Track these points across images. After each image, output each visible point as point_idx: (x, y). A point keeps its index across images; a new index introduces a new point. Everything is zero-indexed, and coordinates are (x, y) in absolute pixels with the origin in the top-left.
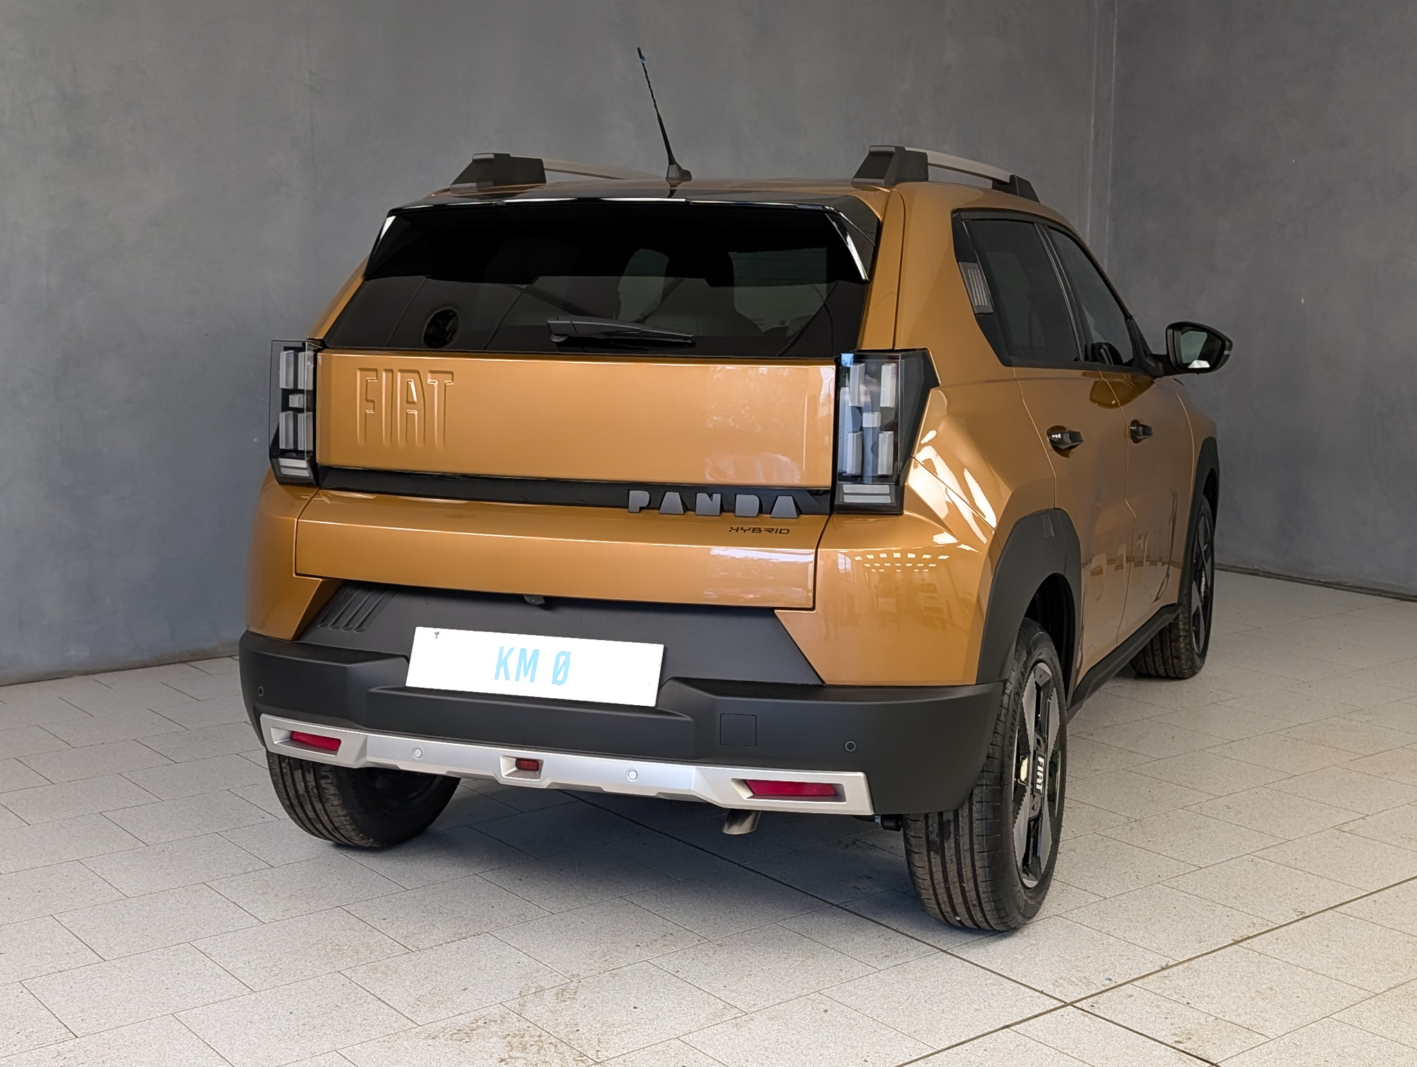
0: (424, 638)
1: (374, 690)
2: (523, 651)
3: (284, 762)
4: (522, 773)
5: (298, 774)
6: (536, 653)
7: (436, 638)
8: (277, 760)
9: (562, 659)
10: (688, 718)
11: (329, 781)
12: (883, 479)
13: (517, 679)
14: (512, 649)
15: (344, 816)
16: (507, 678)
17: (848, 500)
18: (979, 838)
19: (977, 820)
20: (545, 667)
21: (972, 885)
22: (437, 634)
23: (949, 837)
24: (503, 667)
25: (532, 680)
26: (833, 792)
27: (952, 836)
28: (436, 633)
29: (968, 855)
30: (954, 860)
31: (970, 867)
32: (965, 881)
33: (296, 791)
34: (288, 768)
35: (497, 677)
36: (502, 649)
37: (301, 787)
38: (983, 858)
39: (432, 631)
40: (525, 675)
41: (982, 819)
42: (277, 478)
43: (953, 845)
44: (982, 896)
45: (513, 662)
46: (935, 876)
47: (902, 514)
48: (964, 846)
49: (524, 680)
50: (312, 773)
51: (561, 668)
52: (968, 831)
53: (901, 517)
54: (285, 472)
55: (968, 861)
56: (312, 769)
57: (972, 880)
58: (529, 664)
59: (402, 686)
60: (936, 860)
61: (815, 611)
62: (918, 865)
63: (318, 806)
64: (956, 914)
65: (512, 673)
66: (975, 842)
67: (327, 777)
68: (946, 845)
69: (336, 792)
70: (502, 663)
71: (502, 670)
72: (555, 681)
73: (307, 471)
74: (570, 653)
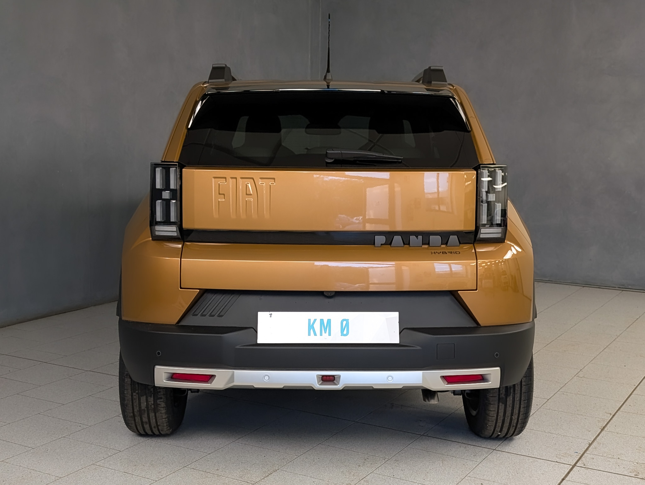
0: (263, 316)
1: (238, 347)
2: (322, 321)
3: (134, 392)
4: (326, 383)
5: (143, 399)
6: (329, 321)
7: (271, 317)
8: (131, 392)
9: (345, 323)
10: (419, 348)
11: (162, 400)
12: (499, 225)
13: (321, 335)
14: (315, 320)
15: (165, 418)
16: (315, 335)
17: (482, 236)
18: (525, 394)
19: (524, 385)
20: (336, 327)
21: (516, 417)
23: (510, 395)
24: (312, 329)
25: (330, 335)
26: (481, 378)
27: (512, 394)
28: (270, 314)
29: (518, 402)
30: (511, 406)
31: (518, 409)
32: (514, 415)
33: (140, 407)
34: (137, 395)
35: (309, 334)
36: (309, 320)
37: (144, 405)
38: (525, 403)
39: (267, 313)
40: (325, 333)
41: (526, 385)
42: (152, 236)
43: (511, 398)
44: (520, 421)
45: (317, 326)
46: (499, 414)
47: (504, 242)
48: (517, 398)
49: (326, 335)
50: (152, 397)
51: (345, 327)
52: (519, 392)
53: (504, 243)
54: (157, 233)
55: (518, 406)
56: (153, 395)
57: (517, 415)
58: (326, 326)
59: (255, 343)
60: (502, 406)
61: (477, 291)
62: (491, 410)
63: (152, 415)
64: (501, 431)
65: (318, 332)
66: (522, 396)
67: (161, 398)
68: (508, 399)
69: (165, 406)
70: (311, 327)
71: (312, 331)
72: (342, 334)
73: (176, 233)
74: (348, 320)
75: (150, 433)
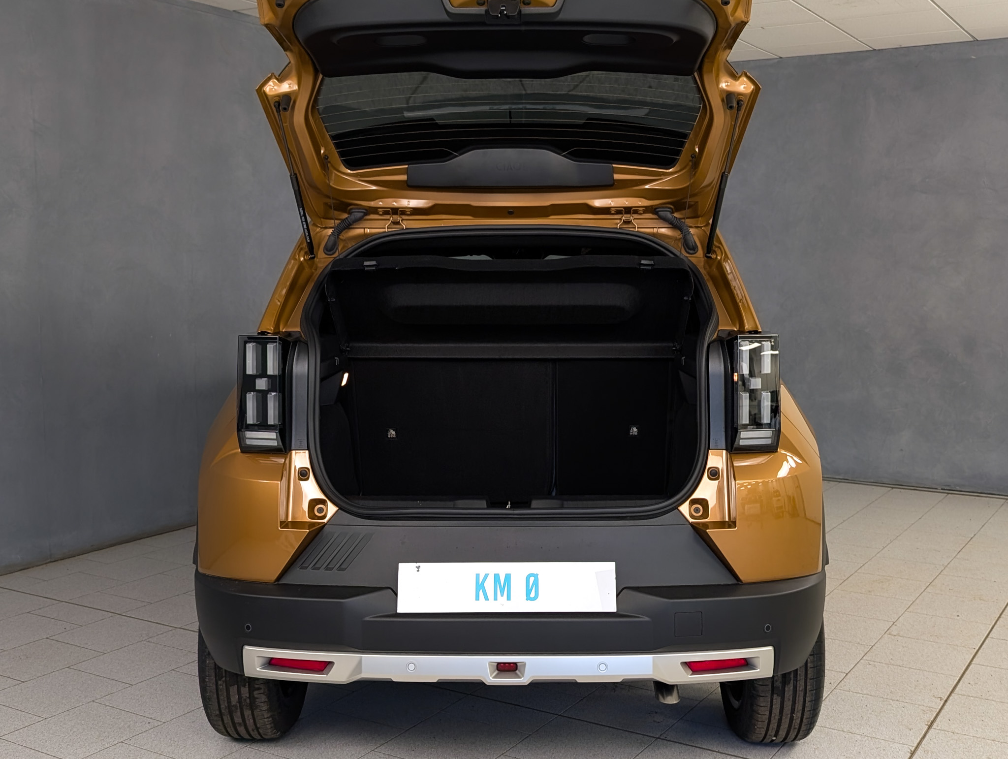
0: (406, 571)
1: (367, 619)
2: (497, 577)
3: (220, 680)
4: (503, 674)
5: (233, 690)
6: (508, 577)
7: (418, 571)
8: (214, 679)
9: (532, 579)
10: (646, 619)
11: (262, 691)
12: (767, 426)
13: (496, 599)
14: (486, 576)
15: (268, 718)
16: (487, 599)
17: (742, 443)
18: (811, 680)
19: (811, 668)
20: (518, 587)
21: (799, 715)
22: (418, 567)
23: (789, 683)
24: (481, 590)
25: (509, 598)
26: (744, 664)
27: (792, 681)
28: (416, 567)
29: (802, 694)
30: (791, 699)
31: (801, 703)
32: (795, 712)
33: (229, 702)
34: (224, 685)
35: (477, 598)
36: (478, 576)
37: (234, 699)
38: (812, 695)
39: (413, 565)
40: (502, 595)
41: (814, 667)
42: (241, 447)
43: (792, 688)
44: (805, 720)
45: (489, 585)
46: (774, 711)
47: (776, 451)
48: (800, 688)
49: (502, 599)
50: (247, 686)
51: (532, 587)
52: (804, 677)
53: (777, 453)
54: (248, 442)
55: (801, 699)
56: (247, 684)
57: (801, 712)
58: (504, 586)
59: (394, 612)
60: (777, 700)
61: (736, 528)
62: (762, 705)
63: (248, 713)
64: (776, 735)
65: (490, 594)
66: (808, 684)
67: (259, 689)
68: (786, 689)
69: (266, 700)
70: (480, 586)
71: (481, 593)
72: (528, 598)
73: (276, 441)
74: (537, 575)
75: (247, 737)
